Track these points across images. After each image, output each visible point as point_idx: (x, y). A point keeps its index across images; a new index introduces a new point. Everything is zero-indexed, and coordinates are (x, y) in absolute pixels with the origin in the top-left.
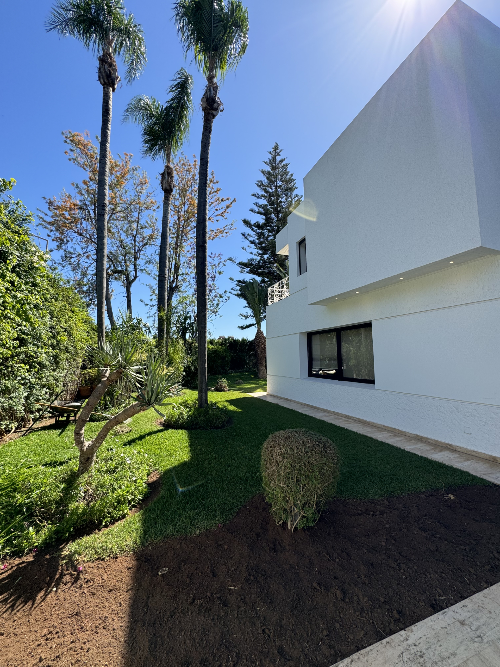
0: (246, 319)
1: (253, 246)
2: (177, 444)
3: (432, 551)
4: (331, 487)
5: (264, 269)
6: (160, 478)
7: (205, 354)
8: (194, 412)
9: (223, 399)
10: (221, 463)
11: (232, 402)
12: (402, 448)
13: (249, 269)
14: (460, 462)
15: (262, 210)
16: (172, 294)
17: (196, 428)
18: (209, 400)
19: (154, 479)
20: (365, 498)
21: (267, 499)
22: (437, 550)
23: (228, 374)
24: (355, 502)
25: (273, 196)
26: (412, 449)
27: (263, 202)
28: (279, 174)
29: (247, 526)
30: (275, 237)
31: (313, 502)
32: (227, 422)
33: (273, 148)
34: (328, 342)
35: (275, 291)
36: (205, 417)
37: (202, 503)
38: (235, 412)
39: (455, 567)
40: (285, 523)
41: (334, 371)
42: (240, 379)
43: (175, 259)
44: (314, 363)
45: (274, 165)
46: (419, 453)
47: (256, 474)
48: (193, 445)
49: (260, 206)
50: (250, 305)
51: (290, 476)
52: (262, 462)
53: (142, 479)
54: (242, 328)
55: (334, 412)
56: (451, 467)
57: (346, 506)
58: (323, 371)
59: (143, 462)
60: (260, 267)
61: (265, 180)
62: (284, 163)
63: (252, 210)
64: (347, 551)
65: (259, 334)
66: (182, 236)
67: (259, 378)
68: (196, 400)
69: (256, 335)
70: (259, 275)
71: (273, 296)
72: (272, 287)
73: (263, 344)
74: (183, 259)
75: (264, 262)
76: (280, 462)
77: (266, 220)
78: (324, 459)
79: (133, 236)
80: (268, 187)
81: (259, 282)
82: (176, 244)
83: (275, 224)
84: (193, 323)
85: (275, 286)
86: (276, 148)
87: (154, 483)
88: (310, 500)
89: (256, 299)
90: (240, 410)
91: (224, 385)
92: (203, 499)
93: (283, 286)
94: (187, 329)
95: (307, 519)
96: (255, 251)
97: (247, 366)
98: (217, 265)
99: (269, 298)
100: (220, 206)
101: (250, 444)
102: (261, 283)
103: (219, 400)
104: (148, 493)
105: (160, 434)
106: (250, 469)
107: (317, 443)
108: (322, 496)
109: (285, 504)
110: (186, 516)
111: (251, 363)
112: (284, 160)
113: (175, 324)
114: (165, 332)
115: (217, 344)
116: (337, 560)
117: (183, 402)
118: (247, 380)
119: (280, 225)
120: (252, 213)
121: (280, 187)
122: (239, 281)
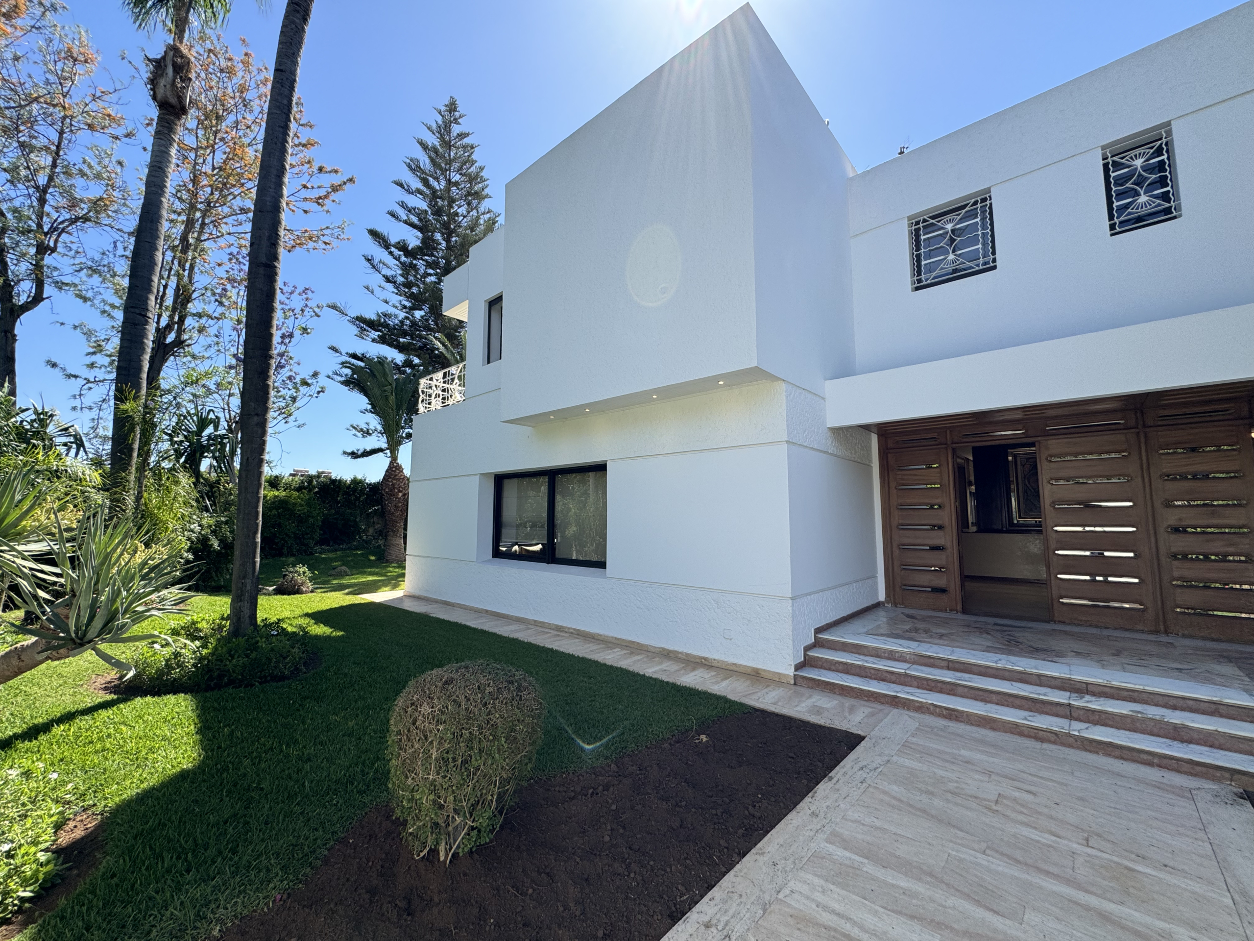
0: (364, 436)
1: (390, 287)
2: (158, 732)
3: (674, 830)
4: (527, 761)
5: (412, 339)
6: (98, 827)
7: (257, 513)
8: (215, 648)
9: (298, 612)
10: (287, 756)
11: (319, 617)
12: (642, 673)
13: (377, 333)
14: (717, 683)
15: (414, 219)
16: (164, 360)
17: (219, 687)
18: (261, 615)
19: (79, 833)
20: (582, 768)
21: (398, 812)
22: (681, 826)
23: (312, 554)
24: (566, 778)
25: (440, 198)
26: (655, 672)
27: (421, 204)
28: (455, 158)
29: (348, 880)
30: (440, 281)
31: (492, 795)
32: (305, 664)
33: (446, 106)
34: (532, 493)
35: (434, 388)
36: (247, 656)
37: (231, 859)
38: (327, 638)
39: (703, 844)
40: (434, 852)
41: (540, 546)
42: (343, 565)
43: (178, 275)
44: (505, 531)
45: (447, 139)
46: (665, 678)
47: (373, 764)
48: (209, 728)
49: (409, 210)
50: (376, 408)
51: (450, 756)
52: (392, 738)
53: (35, 843)
54: (354, 455)
55: (535, 621)
56: (705, 693)
57: (549, 790)
58: (519, 546)
59: (40, 797)
60: (404, 334)
61: (425, 162)
62: (466, 141)
63: (392, 214)
64: (548, 870)
65: (394, 470)
66: (203, 224)
67: (387, 561)
68: (223, 618)
69: (387, 471)
70: (401, 348)
71: (430, 396)
72: (429, 377)
73: (401, 492)
74: (201, 280)
75: (414, 324)
76: (431, 732)
77: (423, 241)
78: (517, 711)
79: (37, 187)
80: (431, 176)
81: (400, 364)
82: (184, 238)
83: (441, 254)
84: (222, 437)
85: (435, 376)
86: (452, 107)
87: (76, 845)
88: (486, 794)
89: (392, 398)
90: (340, 633)
91: (299, 579)
92: (234, 851)
93: (453, 380)
94: (205, 449)
95: (479, 831)
96: (396, 299)
97: (361, 537)
98: (297, 311)
99: (420, 399)
100: (315, 182)
101: (360, 704)
102: (403, 366)
103: (287, 614)
104: (57, 875)
105: (104, 714)
106: (360, 757)
107: (505, 684)
108: (509, 782)
109: (436, 813)
110: (182, 903)
111: (371, 530)
112: (468, 135)
113: (170, 435)
114: (135, 454)
115: (288, 487)
116: (530, 891)
117: (182, 628)
118: (360, 567)
119: (452, 258)
120: (393, 219)
121: (456, 184)
122: (354, 356)
